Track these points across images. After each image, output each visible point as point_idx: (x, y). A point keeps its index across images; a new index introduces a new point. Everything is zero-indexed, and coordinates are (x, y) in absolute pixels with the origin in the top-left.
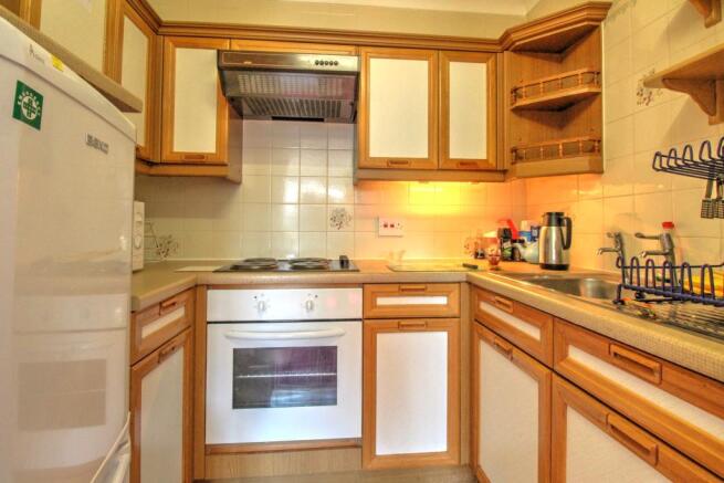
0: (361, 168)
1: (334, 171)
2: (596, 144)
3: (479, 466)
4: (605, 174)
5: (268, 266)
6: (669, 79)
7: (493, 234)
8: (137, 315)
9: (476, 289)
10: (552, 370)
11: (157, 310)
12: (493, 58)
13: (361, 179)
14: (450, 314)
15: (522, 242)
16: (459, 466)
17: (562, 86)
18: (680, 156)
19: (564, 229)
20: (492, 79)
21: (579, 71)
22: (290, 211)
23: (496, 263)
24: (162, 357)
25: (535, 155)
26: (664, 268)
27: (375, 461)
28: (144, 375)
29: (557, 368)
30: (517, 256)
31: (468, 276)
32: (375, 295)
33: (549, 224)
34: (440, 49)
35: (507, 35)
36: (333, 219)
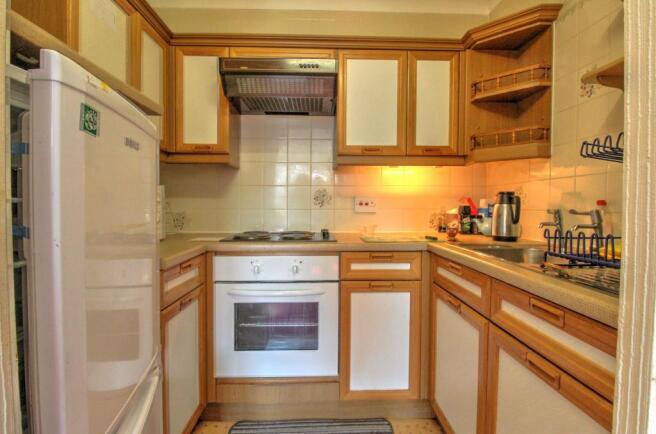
0: (340, 155)
1: (316, 157)
2: (545, 132)
3: (434, 400)
4: (552, 158)
5: (263, 238)
6: (602, 76)
7: (454, 211)
8: (164, 273)
9: (435, 257)
10: (490, 320)
11: (178, 269)
12: (456, 56)
13: (339, 165)
14: (413, 277)
15: (480, 217)
16: (419, 401)
17: (516, 81)
18: (602, 143)
19: (514, 206)
20: (455, 75)
21: (532, 68)
22: (280, 192)
23: (454, 235)
24: (183, 306)
25: (491, 142)
26: (592, 238)
27: (349, 395)
28: (171, 318)
29: (493, 319)
30: (475, 230)
31: (428, 246)
32: (351, 261)
33: (501, 202)
34: (408, 49)
35: (468, 35)
36: (316, 198)
